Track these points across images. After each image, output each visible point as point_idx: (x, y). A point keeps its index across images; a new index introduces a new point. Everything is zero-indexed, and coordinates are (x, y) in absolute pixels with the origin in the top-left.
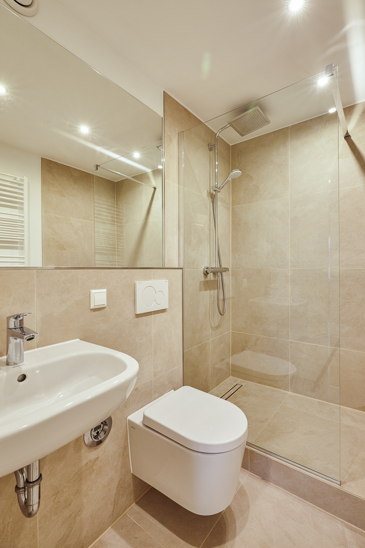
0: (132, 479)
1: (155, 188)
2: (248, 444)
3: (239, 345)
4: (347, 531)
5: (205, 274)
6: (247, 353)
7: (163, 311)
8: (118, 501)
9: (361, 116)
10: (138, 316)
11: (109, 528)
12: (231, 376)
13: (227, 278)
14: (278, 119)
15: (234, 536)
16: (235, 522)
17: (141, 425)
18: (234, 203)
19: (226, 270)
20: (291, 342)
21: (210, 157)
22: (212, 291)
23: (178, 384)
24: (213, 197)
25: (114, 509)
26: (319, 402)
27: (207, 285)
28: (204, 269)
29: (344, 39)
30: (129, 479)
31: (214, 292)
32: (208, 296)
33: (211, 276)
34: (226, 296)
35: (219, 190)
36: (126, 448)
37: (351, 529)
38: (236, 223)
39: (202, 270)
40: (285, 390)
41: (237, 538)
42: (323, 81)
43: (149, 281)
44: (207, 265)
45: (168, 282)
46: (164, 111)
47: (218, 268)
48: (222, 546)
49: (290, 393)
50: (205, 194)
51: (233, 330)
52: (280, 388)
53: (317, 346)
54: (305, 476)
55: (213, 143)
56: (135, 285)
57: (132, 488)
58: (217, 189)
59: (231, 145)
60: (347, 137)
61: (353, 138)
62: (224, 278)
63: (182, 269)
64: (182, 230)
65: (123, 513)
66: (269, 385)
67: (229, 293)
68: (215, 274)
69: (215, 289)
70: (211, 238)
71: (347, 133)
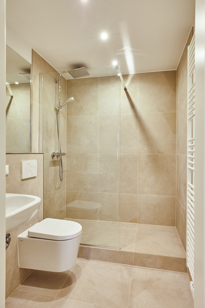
0: (19, 271)
1: (12, 97)
2: (81, 244)
3: (70, 198)
4: (122, 267)
5: (52, 157)
6: (76, 202)
7: (34, 178)
8: (13, 282)
9: (131, 81)
10: (23, 180)
11: (9, 297)
12: (65, 218)
13: (64, 159)
14: (93, 73)
15: (76, 281)
16: (75, 277)
17: (27, 238)
18: (68, 114)
19: (64, 154)
20: (99, 194)
21: (56, 87)
22: (56, 167)
23: (41, 219)
24: (57, 111)
25: (11, 287)
26: (112, 222)
27: (54, 163)
28: (52, 154)
29: (123, 51)
30: (18, 271)
31: (58, 167)
32: (54, 170)
33: (55, 158)
34: (64, 170)
35: (61, 107)
36: (16, 253)
37: (124, 266)
38: (69, 126)
39: (51, 154)
40: (96, 220)
41: (77, 281)
42: (115, 63)
43: (28, 161)
44: (54, 152)
45: (37, 162)
46: (32, 61)
47: (59, 153)
48: (71, 286)
49: (98, 221)
50: (53, 109)
51: (67, 190)
52: (93, 219)
53: (111, 194)
54: (106, 250)
55: (57, 79)
56: (21, 163)
57: (19, 276)
58: (60, 107)
59: (66, 79)
60: (125, 89)
61: (128, 90)
62: (63, 159)
63: (43, 154)
64: (41, 131)
65: (15, 290)
66: (88, 219)
67: (65, 168)
68: (57, 156)
69: (57, 166)
70: (56, 135)
71: (125, 88)
